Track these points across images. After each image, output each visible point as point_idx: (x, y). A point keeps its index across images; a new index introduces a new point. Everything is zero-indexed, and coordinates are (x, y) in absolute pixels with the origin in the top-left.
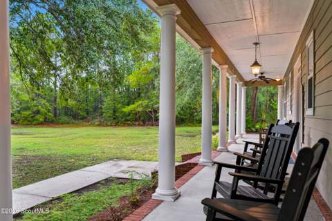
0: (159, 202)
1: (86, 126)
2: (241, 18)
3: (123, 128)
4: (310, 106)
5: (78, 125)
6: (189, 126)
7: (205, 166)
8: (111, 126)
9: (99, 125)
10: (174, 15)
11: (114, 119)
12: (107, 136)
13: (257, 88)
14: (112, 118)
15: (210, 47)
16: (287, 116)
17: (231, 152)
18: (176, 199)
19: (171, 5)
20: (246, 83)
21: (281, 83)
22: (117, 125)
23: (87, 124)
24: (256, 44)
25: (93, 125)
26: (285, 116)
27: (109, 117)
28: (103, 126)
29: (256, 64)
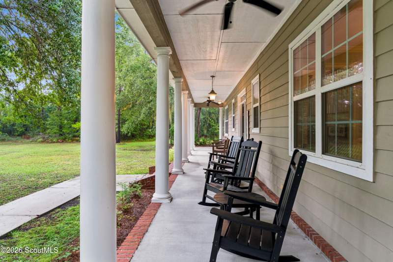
0: (159, 205)
1: (27, 143)
2: (208, 58)
3: (72, 144)
4: (256, 126)
5: (16, 142)
6: (139, 141)
7: (177, 175)
8: (58, 142)
9: (42, 142)
10: (168, 55)
11: (61, 135)
12: (58, 153)
13: (200, 108)
14: (57, 135)
15: (181, 77)
16: (229, 133)
17: (191, 162)
18: (171, 200)
19: (167, 47)
20: (196, 105)
21: (222, 105)
22: (64, 141)
23: (28, 141)
24: (213, 77)
25: (35, 142)
26: (227, 132)
27: (55, 133)
28: (48, 142)
29: (213, 92)
